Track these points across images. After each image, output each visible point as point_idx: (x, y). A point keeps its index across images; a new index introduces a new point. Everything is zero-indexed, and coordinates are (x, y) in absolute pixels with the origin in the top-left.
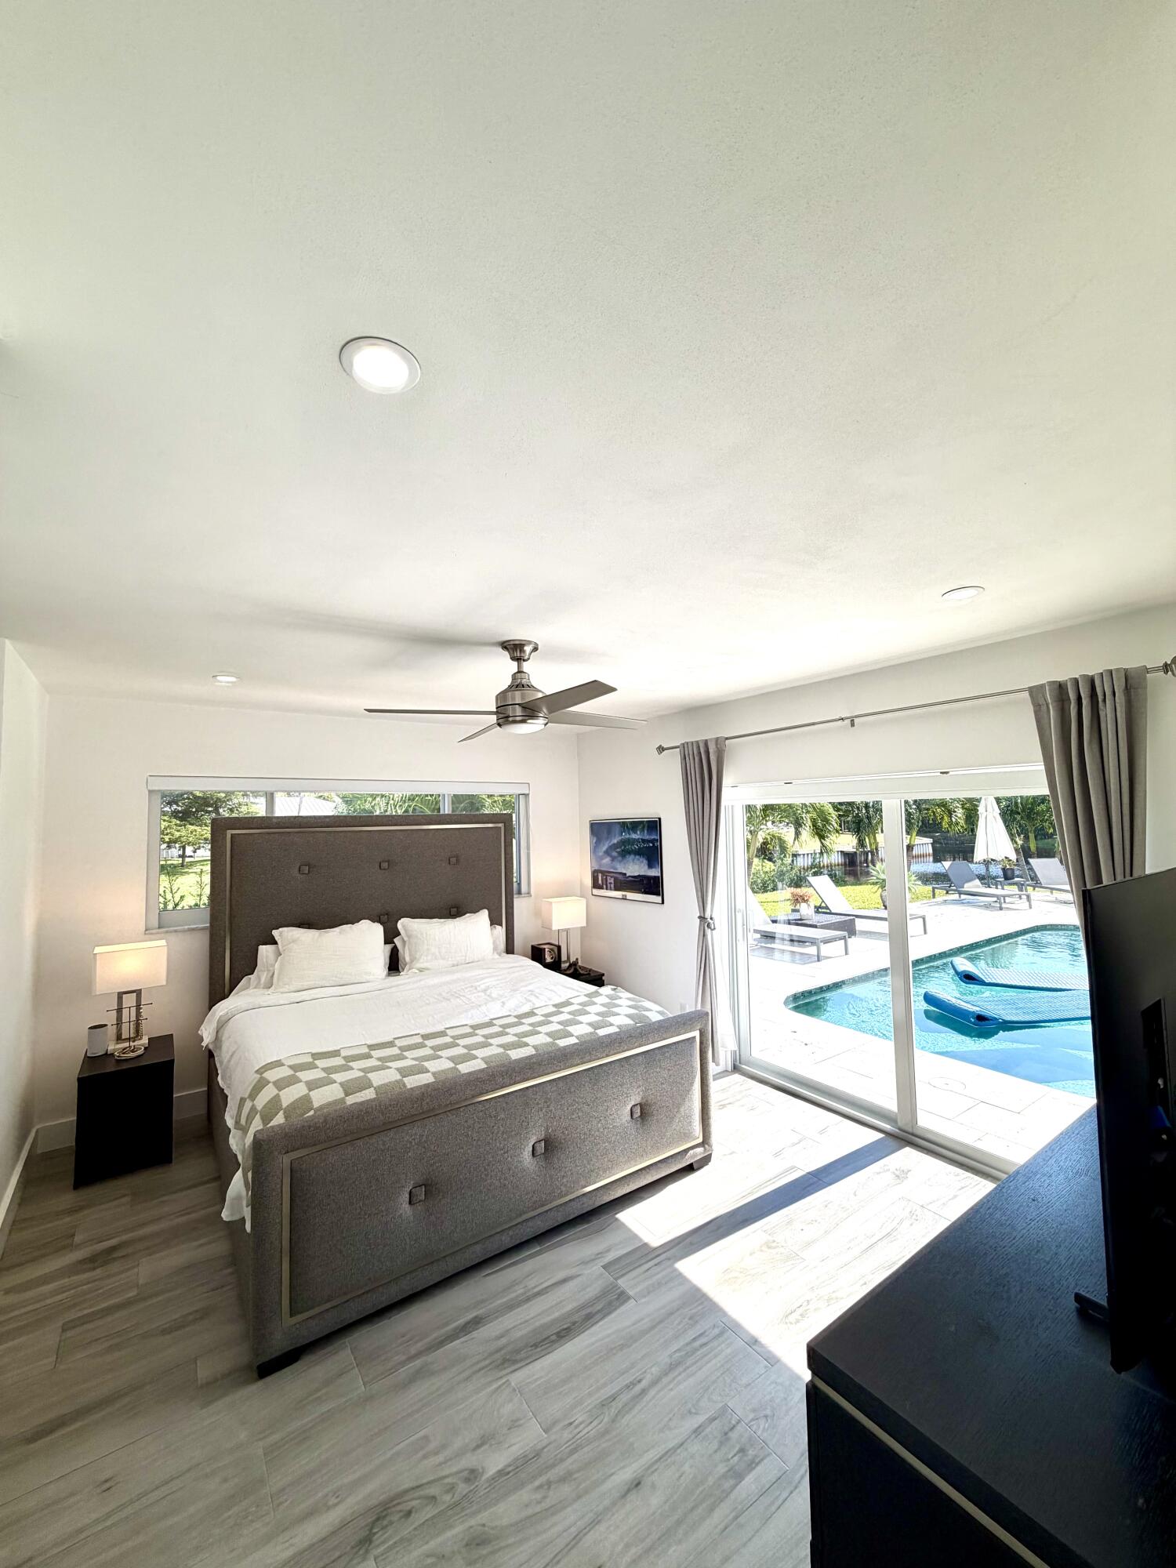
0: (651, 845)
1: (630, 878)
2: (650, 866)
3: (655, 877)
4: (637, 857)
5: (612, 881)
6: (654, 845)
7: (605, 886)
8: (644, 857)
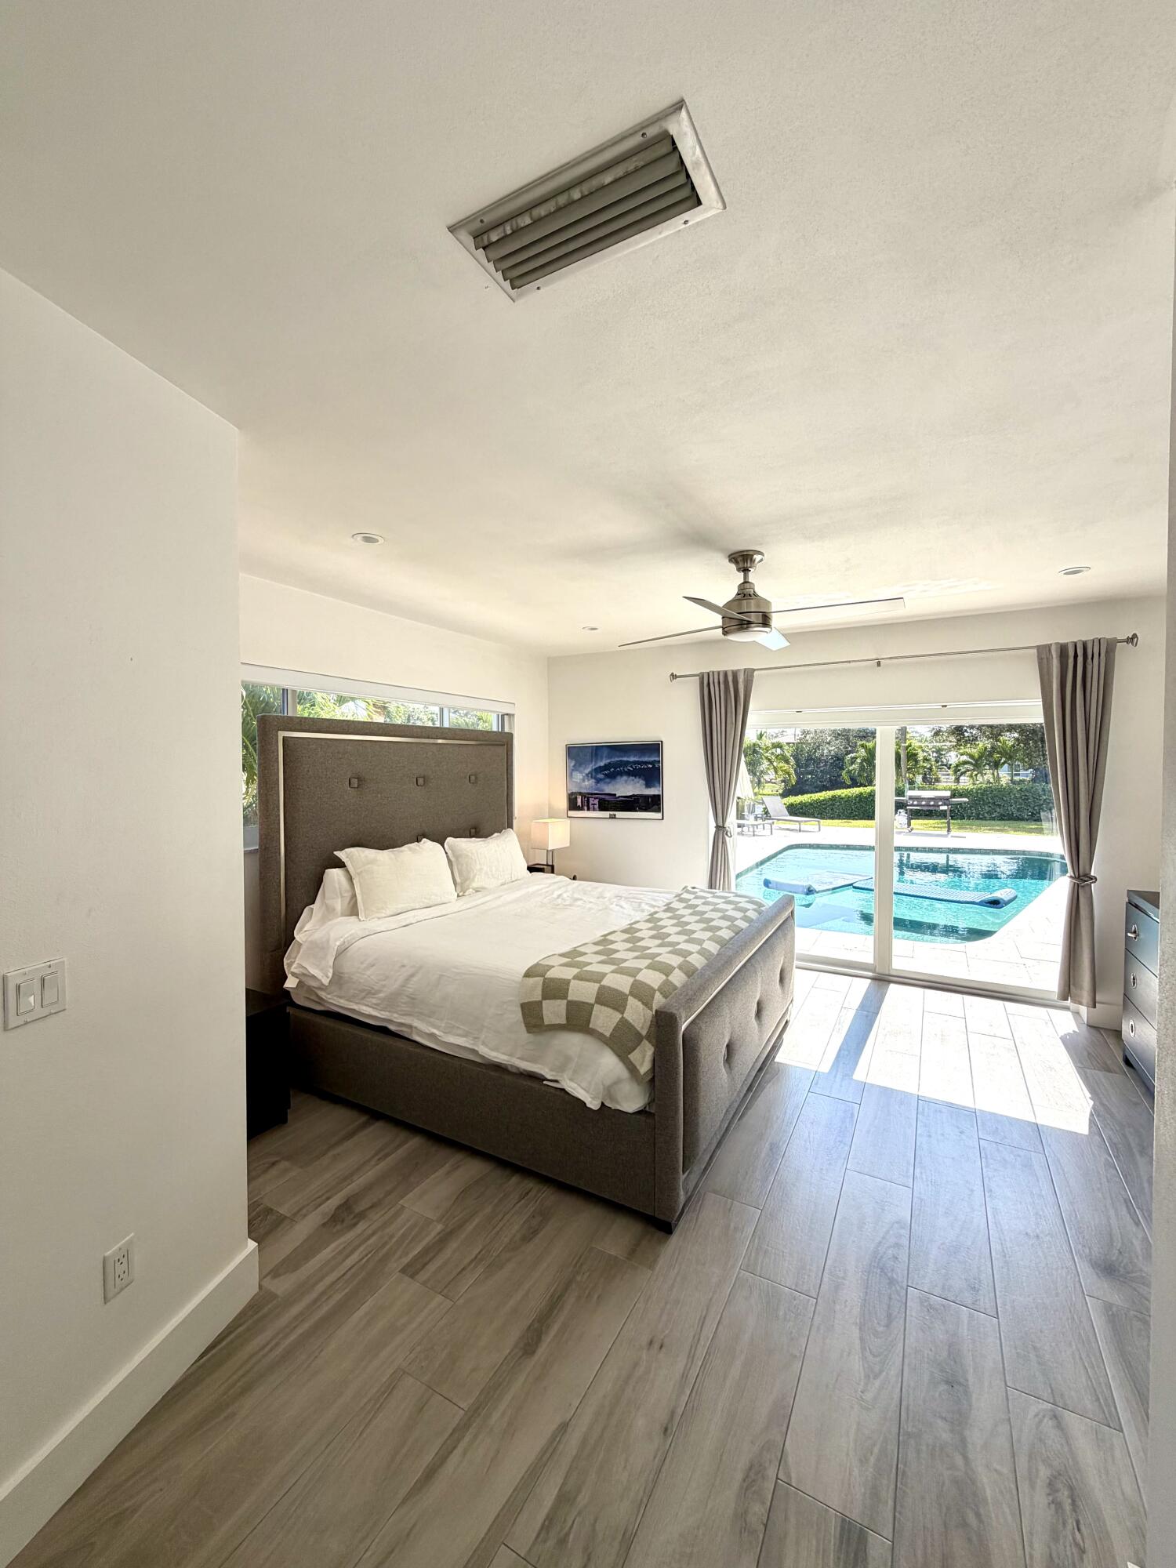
0: (650, 766)
1: (621, 799)
2: (648, 785)
3: (654, 795)
4: (631, 778)
5: (596, 802)
6: (654, 766)
7: (586, 808)
8: (640, 778)
